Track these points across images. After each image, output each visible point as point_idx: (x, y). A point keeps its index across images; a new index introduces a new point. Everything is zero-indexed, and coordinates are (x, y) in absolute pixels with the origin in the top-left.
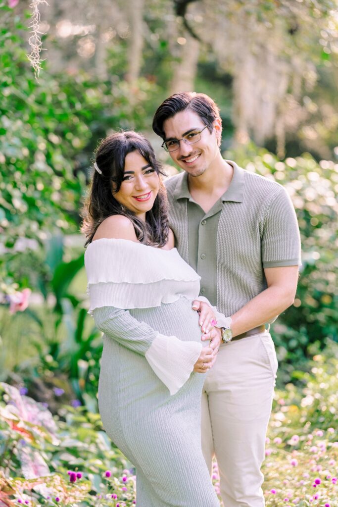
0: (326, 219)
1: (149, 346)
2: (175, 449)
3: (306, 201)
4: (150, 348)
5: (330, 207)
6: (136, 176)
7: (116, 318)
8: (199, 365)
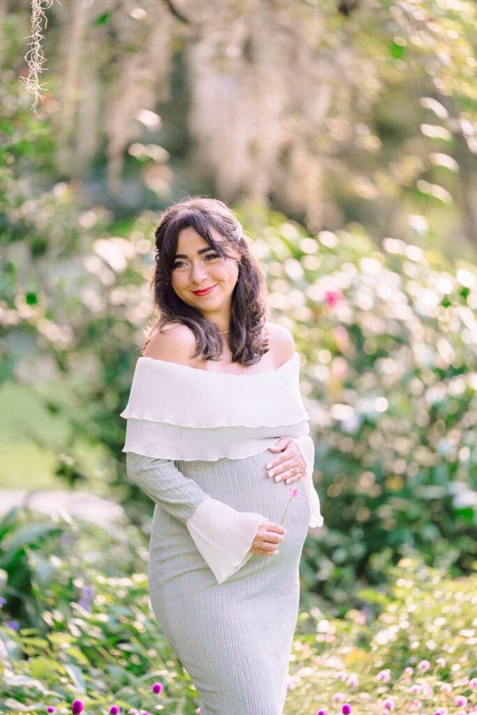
0: (391, 342)
1: (192, 513)
2: (231, 645)
3: (357, 309)
4: (194, 515)
5: (400, 323)
6: (191, 262)
7: (150, 470)
8: (259, 544)
